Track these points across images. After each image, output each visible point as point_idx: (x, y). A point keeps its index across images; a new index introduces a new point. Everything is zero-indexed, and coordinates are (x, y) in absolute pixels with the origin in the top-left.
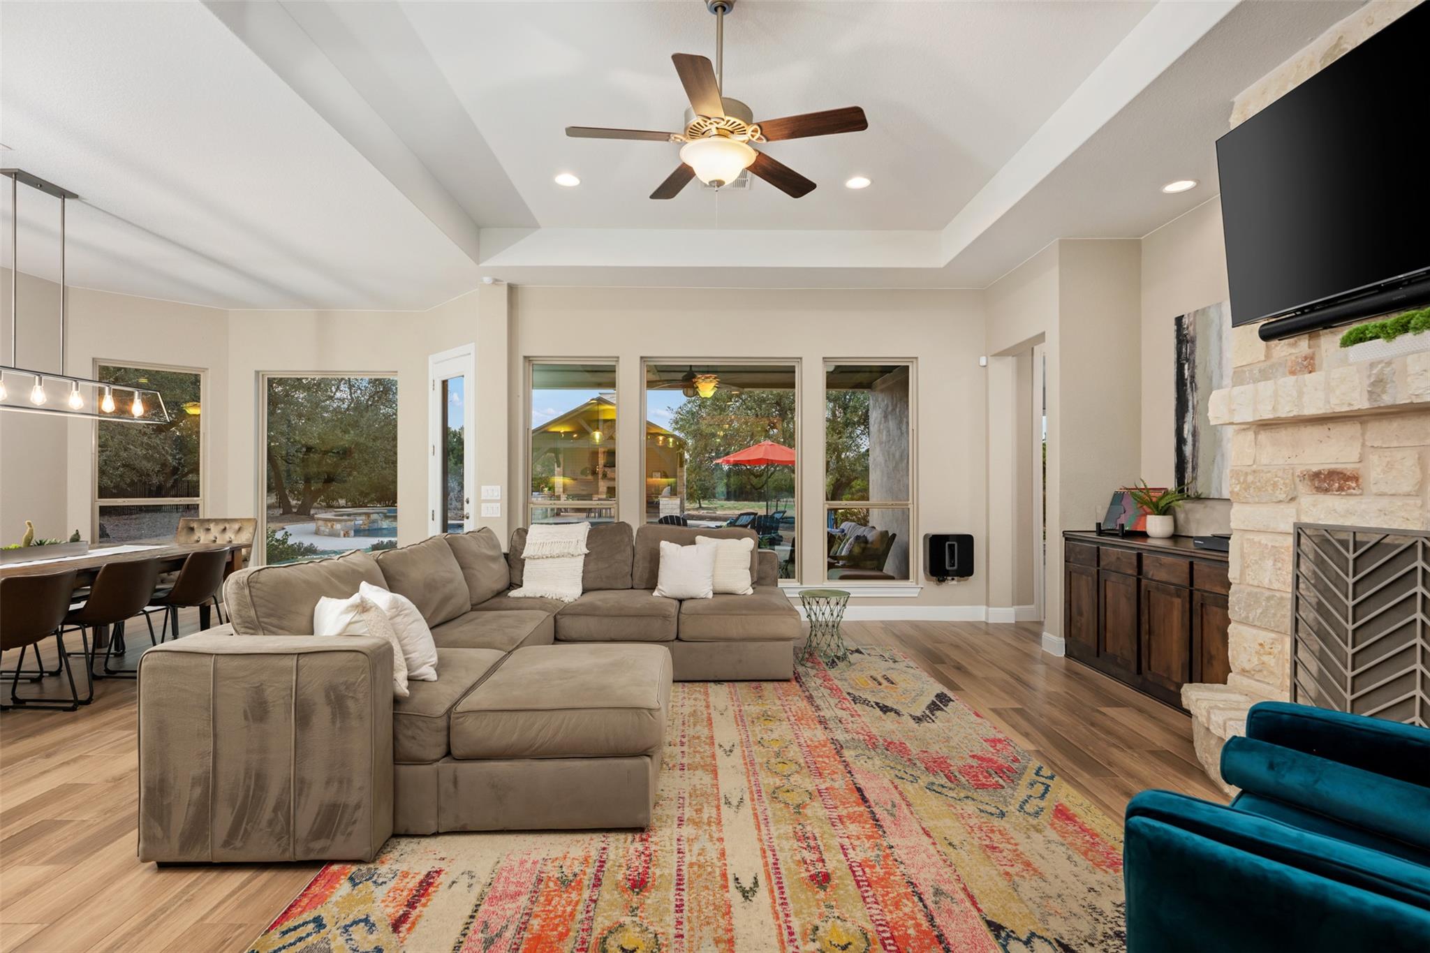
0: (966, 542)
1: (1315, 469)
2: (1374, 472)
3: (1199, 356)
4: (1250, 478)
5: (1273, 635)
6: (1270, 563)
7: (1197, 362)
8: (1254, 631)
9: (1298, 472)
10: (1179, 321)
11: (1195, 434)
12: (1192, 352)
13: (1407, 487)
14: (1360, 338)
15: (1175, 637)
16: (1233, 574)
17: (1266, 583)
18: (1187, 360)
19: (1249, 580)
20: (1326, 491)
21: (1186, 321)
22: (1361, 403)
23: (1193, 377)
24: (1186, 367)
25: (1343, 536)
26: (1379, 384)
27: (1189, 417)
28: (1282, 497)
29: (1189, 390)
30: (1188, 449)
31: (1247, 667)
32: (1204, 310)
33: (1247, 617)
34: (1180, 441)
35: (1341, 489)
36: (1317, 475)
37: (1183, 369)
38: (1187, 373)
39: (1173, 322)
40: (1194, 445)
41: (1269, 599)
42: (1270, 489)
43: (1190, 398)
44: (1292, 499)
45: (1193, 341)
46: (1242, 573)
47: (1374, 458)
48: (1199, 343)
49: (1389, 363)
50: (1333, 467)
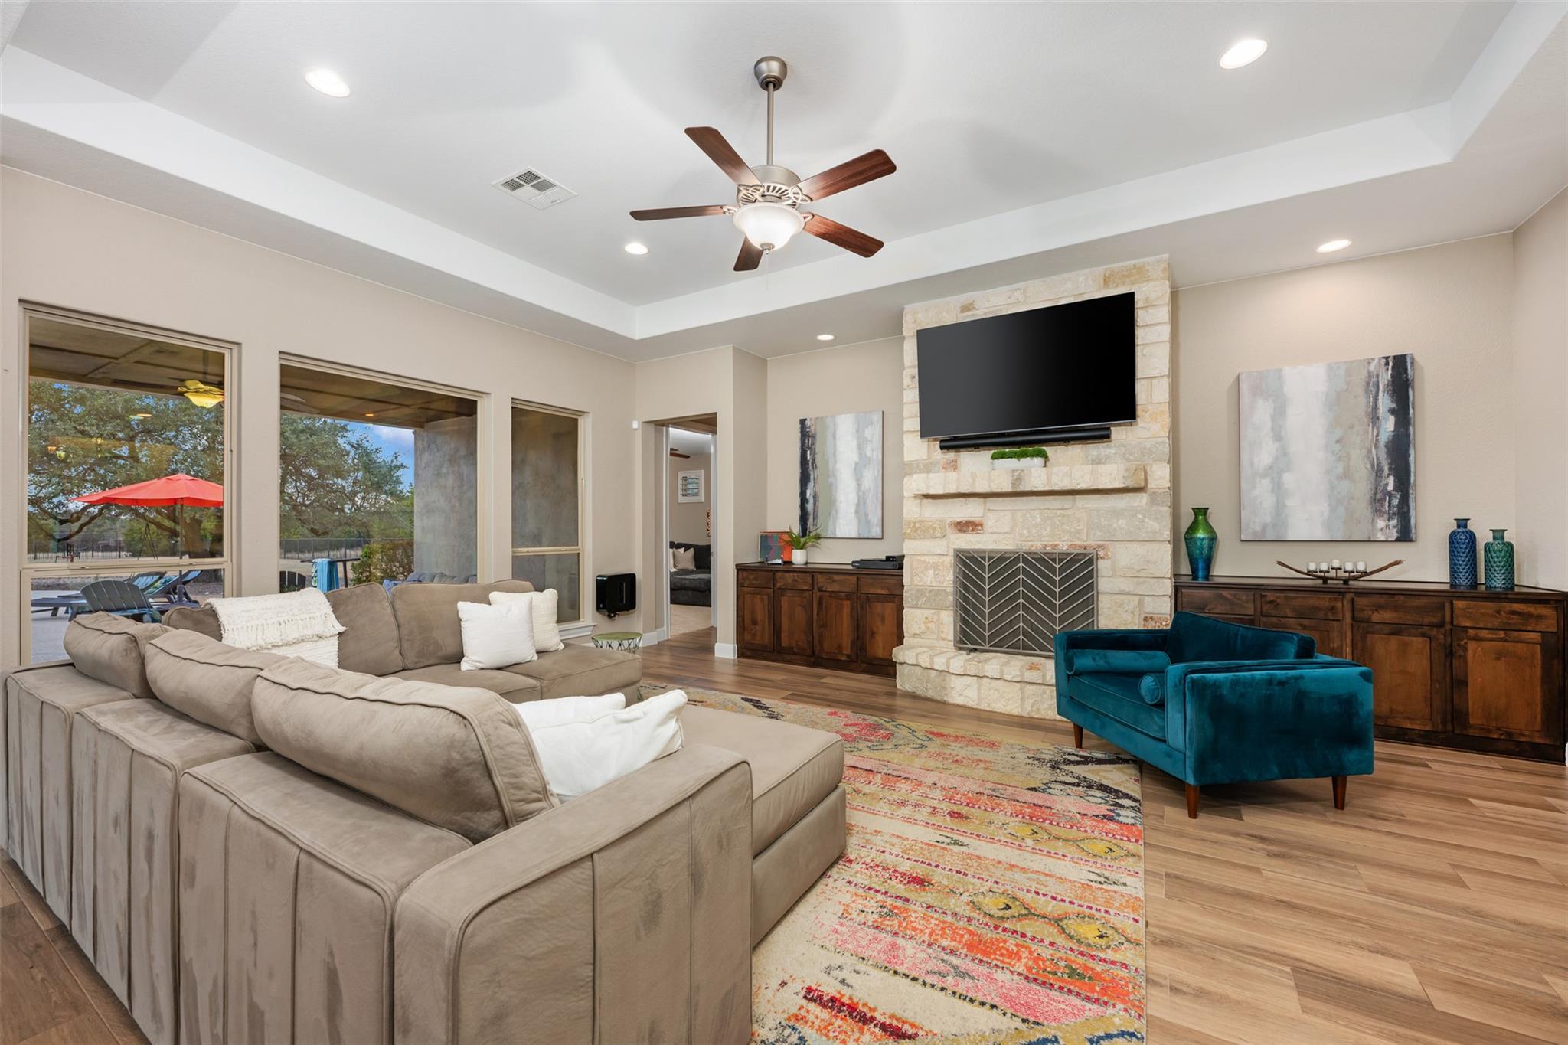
0: (630, 579)
1: (958, 520)
2: (990, 522)
3: (818, 447)
4: (918, 525)
5: (933, 611)
6: (932, 572)
7: (817, 450)
8: (922, 611)
9: (948, 522)
10: (803, 422)
11: (815, 497)
12: (813, 444)
13: (1007, 529)
14: (1003, 456)
15: (845, 625)
16: (906, 580)
17: (929, 583)
18: (810, 449)
19: (916, 582)
20: (965, 532)
21: (808, 423)
22: (1008, 489)
23: (814, 460)
24: (809, 452)
25: (982, 555)
26: (1019, 480)
27: (811, 486)
28: (939, 535)
29: (811, 468)
30: (810, 506)
31: (918, 632)
32: (822, 418)
33: (917, 604)
34: (804, 501)
35: (973, 530)
36: (959, 523)
37: (806, 454)
38: (809, 457)
39: (798, 421)
40: (815, 504)
41: (930, 591)
42: (931, 531)
43: (812, 473)
44: (944, 536)
45: (814, 437)
46: (912, 579)
47: (991, 515)
48: (818, 438)
49: (1022, 471)
50: (969, 519)
